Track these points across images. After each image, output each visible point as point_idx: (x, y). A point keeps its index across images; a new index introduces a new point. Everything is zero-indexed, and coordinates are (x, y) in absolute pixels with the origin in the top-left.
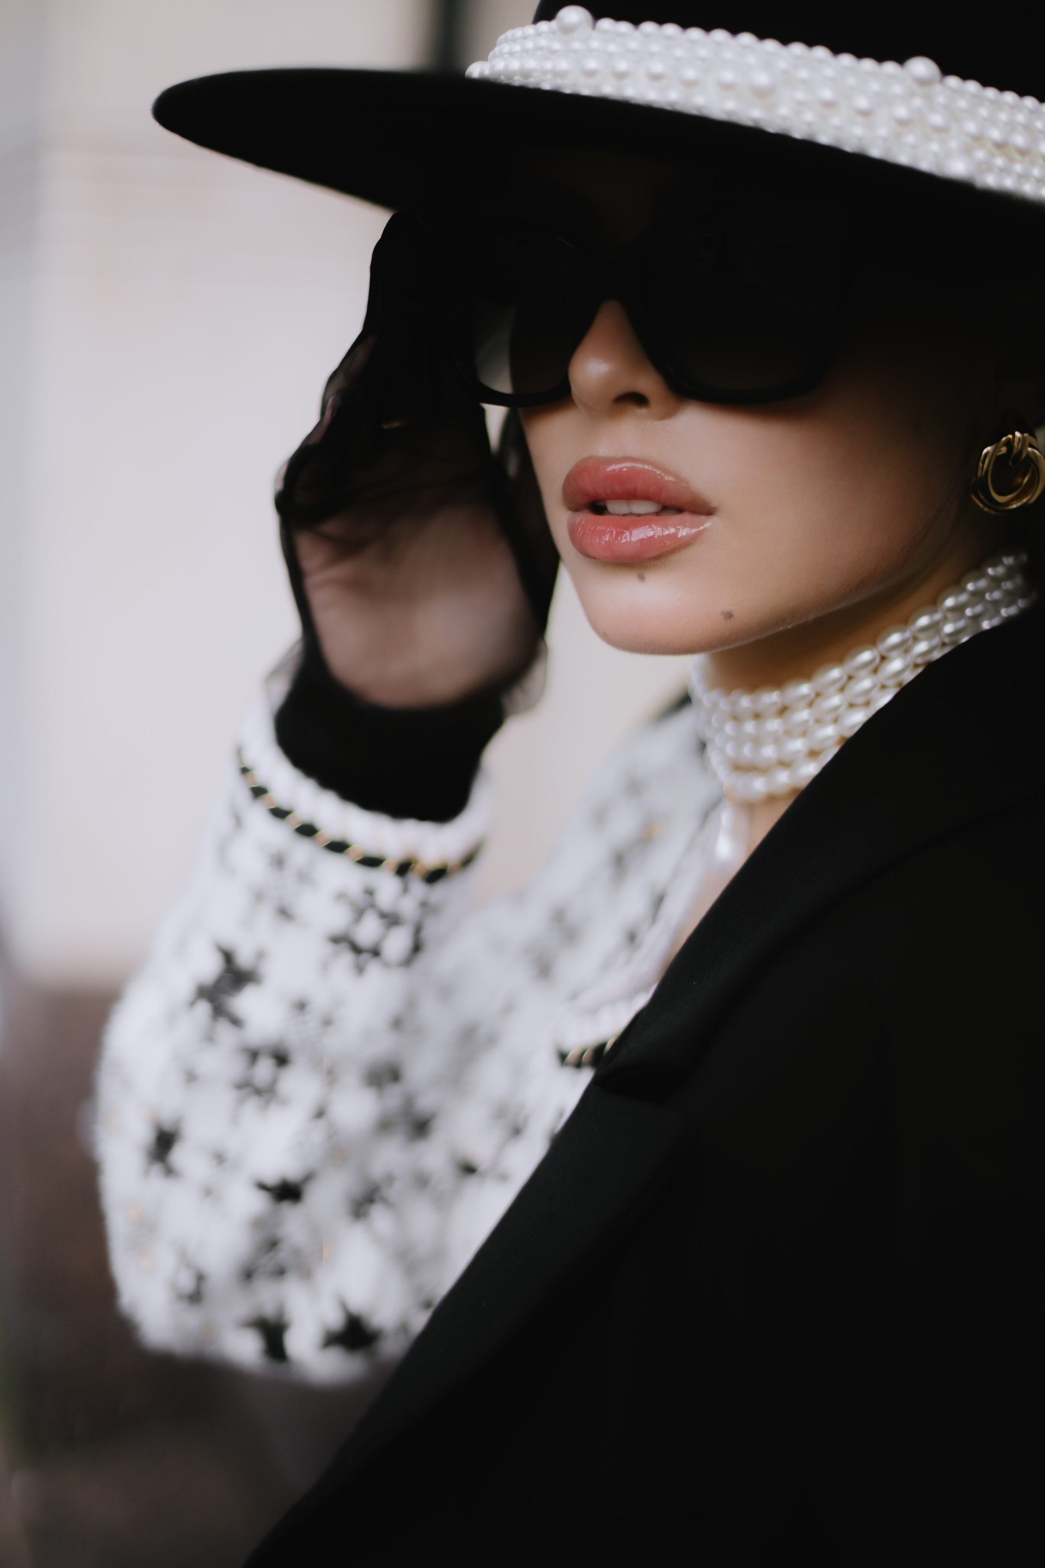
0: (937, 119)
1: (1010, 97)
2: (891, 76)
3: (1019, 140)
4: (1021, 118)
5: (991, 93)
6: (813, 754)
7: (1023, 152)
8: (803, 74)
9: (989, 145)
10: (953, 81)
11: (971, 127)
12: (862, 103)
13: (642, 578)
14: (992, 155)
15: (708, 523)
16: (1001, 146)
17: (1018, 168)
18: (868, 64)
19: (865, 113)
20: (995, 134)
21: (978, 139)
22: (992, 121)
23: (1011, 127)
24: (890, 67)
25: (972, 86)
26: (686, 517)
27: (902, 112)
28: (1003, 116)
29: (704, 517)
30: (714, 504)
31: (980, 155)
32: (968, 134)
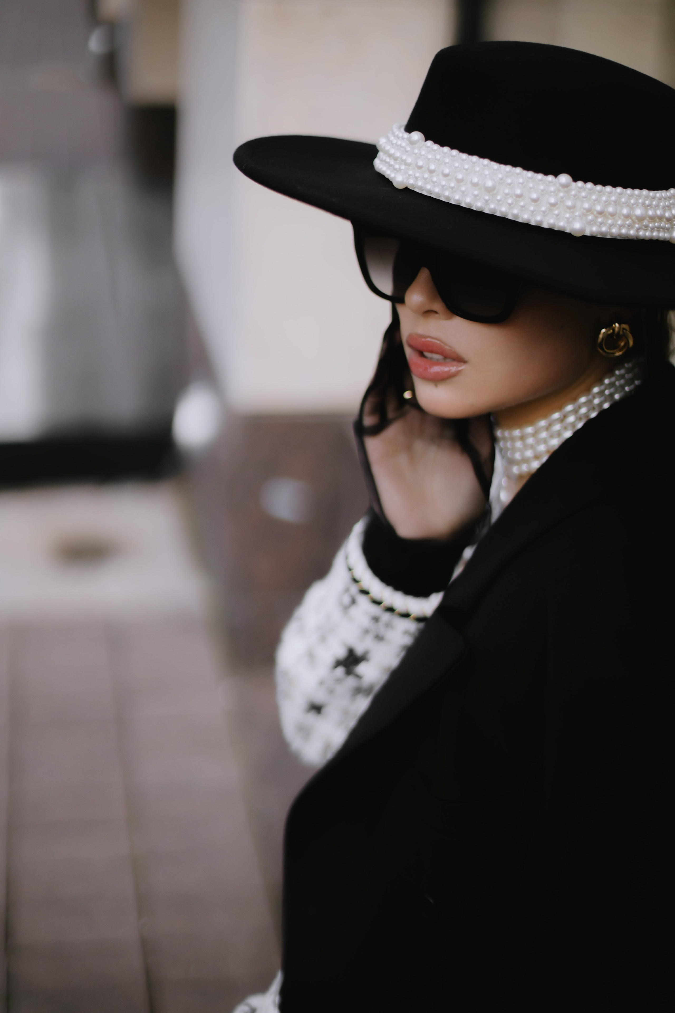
0: (569, 203)
1: (609, 188)
2: (550, 182)
3: (611, 209)
4: (613, 198)
5: (599, 187)
6: (536, 457)
7: (612, 215)
8: (509, 181)
9: (595, 213)
10: (580, 184)
11: (586, 205)
12: (534, 196)
13: (436, 386)
14: (596, 217)
15: (462, 367)
16: (601, 213)
17: (610, 222)
18: (540, 176)
19: (535, 201)
20: (598, 208)
21: (589, 210)
22: (597, 201)
23: (607, 203)
24: (550, 178)
25: (589, 185)
26: (455, 363)
27: (552, 200)
28: (604, 198)
29: (462, 364)
30: (466, 359)
31: (590, 217)
32: (585, 209)
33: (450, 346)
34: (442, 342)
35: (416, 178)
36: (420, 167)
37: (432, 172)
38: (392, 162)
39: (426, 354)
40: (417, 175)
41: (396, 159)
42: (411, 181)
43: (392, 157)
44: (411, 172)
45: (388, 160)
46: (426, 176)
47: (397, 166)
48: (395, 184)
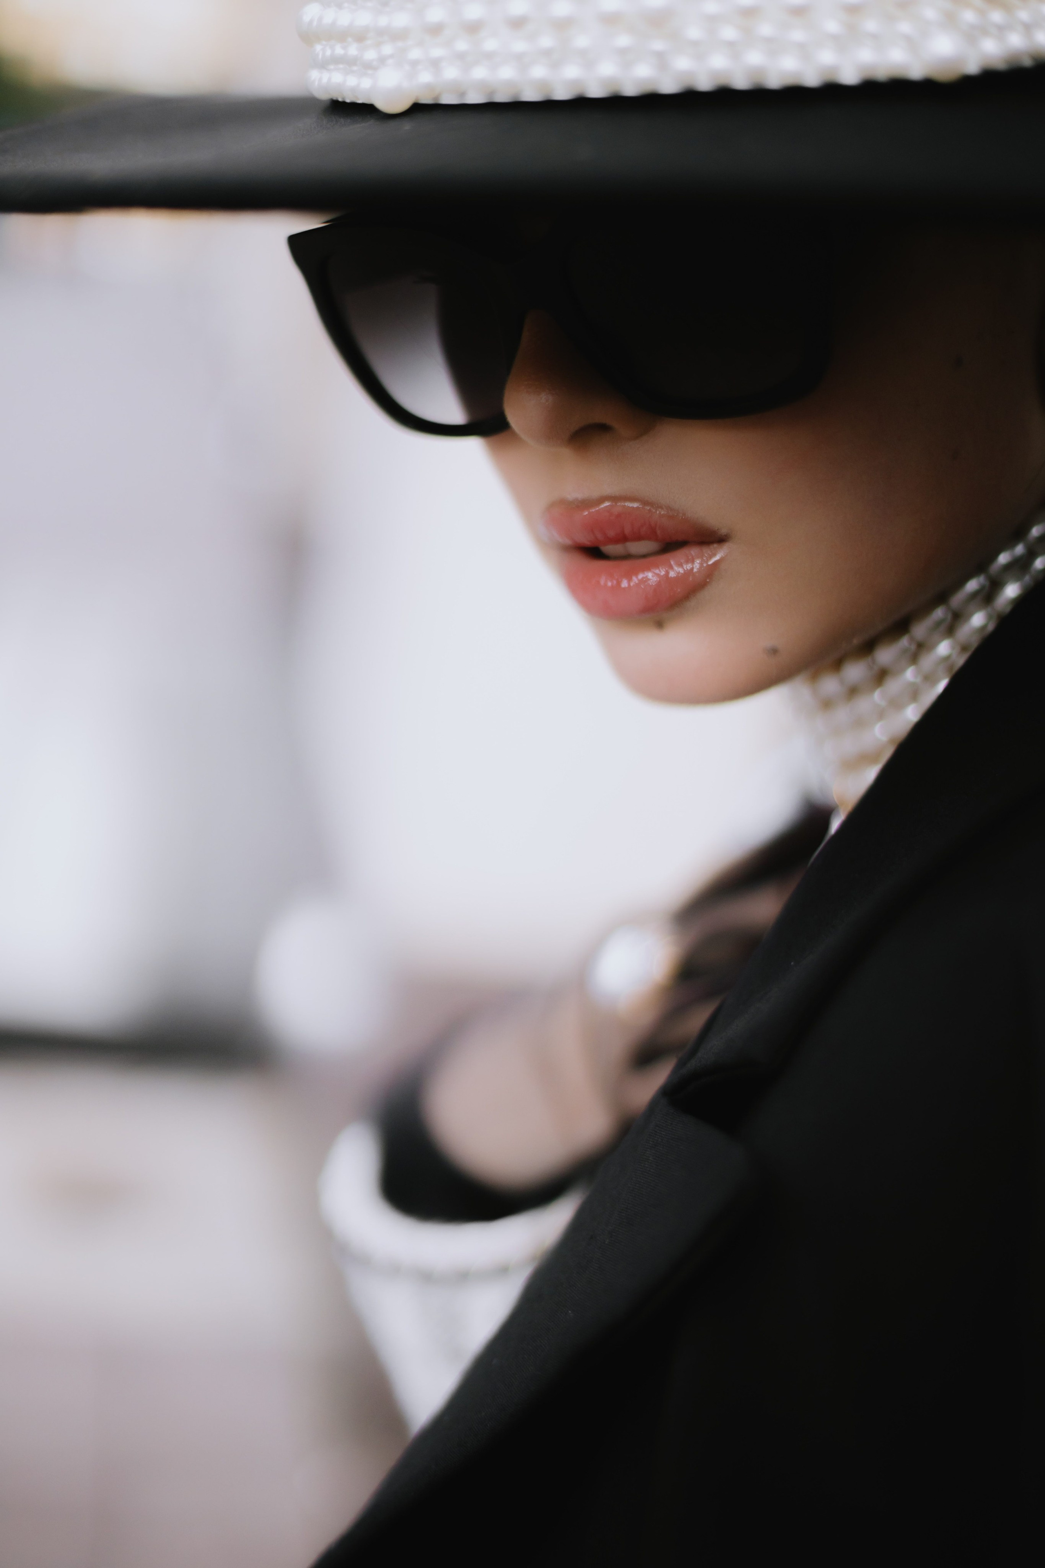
13: (659, 625)
15: (719, 555)
26: (691, 551)
29: (715, 546)
33: (669, 508)
34: (645, 503)
35: (435, 64)
36: (436, 30)
37: (473, 28)
38: (353, 50)
39: (609, 549)
40: (437, 52)
41: (360, 37)
42: (425, 77)
43: (350, 39)
44: (415, 54)
45: (339, 51)
46: (462, 45)
47: (370, 55)
48: (383, 105)
